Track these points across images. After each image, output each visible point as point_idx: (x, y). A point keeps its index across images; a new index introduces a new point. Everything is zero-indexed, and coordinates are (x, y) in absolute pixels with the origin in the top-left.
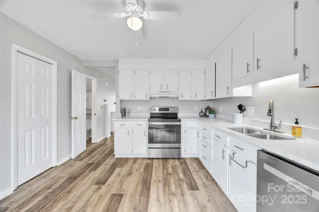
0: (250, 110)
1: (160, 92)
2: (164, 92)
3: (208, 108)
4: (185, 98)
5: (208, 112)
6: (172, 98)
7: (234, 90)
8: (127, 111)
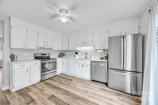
0: (79, 54)
1: (43, 45)
2: (45, 45)
3: (62, 53)
4: (55, 49)
5: (62, 55)
6: (47, 49)
7: (77, 48)
8: (15, 57)
